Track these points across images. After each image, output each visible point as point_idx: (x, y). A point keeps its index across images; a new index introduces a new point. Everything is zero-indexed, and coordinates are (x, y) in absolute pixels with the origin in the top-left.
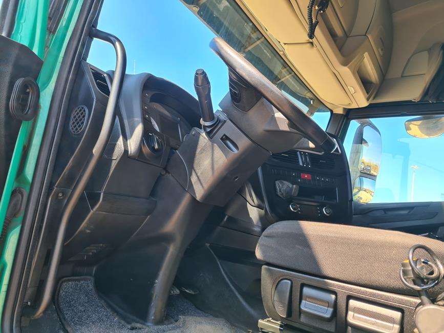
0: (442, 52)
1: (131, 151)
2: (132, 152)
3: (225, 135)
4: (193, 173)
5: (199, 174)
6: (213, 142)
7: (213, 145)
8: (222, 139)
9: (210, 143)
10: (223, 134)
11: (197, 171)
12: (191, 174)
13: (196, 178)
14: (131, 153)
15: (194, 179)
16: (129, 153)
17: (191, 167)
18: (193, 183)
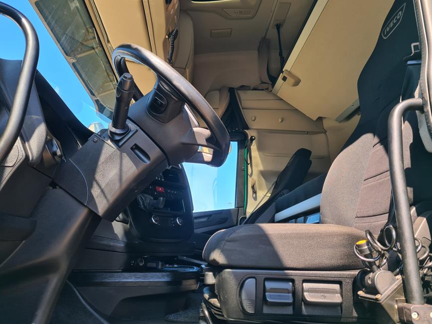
0: (229, 94)
1: (33, 157)
2: (35, 158)
3: (136, 145)
4: (95, 185)
5: (103, 187)
6: (122, 152)
7: (121, 154)
8: (132, 149)
9: (118, 152)
10: (134, 144)
11: (100, 183)
12: (91, 186)
13: (99, 191)
14: (33, 159)
15: (95, 192)
16: (31, 159)
17: (92, 178)
18: (95, 196)
